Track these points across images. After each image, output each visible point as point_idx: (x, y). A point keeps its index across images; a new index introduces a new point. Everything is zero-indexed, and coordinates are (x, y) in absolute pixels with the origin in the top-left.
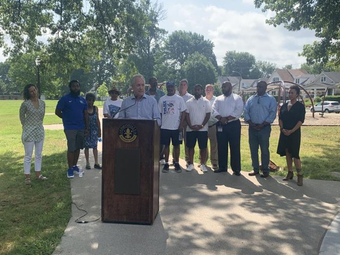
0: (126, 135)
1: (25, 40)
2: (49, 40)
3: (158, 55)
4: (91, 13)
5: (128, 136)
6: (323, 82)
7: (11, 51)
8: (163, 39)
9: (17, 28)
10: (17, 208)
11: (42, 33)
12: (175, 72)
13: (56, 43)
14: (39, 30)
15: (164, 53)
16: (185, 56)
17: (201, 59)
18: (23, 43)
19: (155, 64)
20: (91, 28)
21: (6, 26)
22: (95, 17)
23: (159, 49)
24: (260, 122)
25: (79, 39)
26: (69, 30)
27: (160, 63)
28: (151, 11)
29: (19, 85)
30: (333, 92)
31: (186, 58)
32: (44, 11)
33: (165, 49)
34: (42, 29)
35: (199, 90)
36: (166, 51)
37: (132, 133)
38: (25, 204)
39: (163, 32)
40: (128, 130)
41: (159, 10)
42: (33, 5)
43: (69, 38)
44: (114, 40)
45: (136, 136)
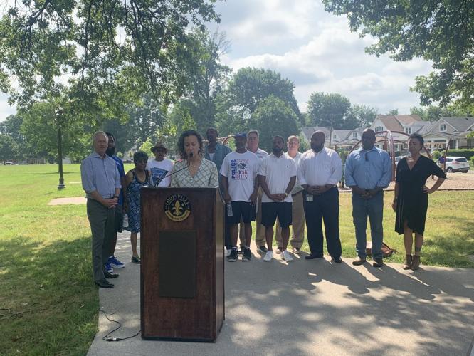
0: (174, 210)
1: (38, 81)
2: (70, 82)
3: (220, 101)
4: (127, 44)
5: (178, 213)
6: (443, 131)
7: (20, 98)
8: (227, 79)
9: (27, 67)
10: (21, 319)
11: (62, 72)
12: (243, 122)
13: (80, 85)
14: (58, 68)
15: (227, 97)
16: (256, 101)
17: (277, 104)
18: (35, 87)
19: (217, 112)
20: (127, 64)
21: (12, 64)
22: (133, 48)
23: (221, 92)
24: (371, 187)
25: (111, 78)
26: (98, 67)
27: (223, 112)
28: (210, 43)
29: (34, 144)
30: (457, 144)
31: (258, 103)
32: (63, 43)
33: (229, 92)
34: (61, 67)
35: (279, 143)
36: (231, 94)
37: (184, 207)
38: (32, 313)
39: (227, 69)
40: (178, 204)
41: (221, 41)
42: (48, 35)
43: (98, 77)
44: (159, 80)
45: (189, 212)
